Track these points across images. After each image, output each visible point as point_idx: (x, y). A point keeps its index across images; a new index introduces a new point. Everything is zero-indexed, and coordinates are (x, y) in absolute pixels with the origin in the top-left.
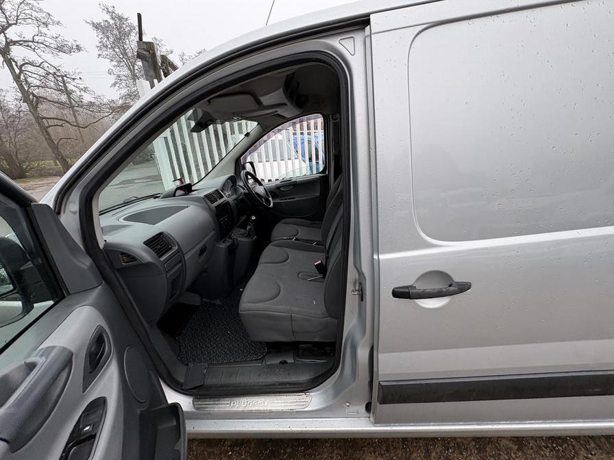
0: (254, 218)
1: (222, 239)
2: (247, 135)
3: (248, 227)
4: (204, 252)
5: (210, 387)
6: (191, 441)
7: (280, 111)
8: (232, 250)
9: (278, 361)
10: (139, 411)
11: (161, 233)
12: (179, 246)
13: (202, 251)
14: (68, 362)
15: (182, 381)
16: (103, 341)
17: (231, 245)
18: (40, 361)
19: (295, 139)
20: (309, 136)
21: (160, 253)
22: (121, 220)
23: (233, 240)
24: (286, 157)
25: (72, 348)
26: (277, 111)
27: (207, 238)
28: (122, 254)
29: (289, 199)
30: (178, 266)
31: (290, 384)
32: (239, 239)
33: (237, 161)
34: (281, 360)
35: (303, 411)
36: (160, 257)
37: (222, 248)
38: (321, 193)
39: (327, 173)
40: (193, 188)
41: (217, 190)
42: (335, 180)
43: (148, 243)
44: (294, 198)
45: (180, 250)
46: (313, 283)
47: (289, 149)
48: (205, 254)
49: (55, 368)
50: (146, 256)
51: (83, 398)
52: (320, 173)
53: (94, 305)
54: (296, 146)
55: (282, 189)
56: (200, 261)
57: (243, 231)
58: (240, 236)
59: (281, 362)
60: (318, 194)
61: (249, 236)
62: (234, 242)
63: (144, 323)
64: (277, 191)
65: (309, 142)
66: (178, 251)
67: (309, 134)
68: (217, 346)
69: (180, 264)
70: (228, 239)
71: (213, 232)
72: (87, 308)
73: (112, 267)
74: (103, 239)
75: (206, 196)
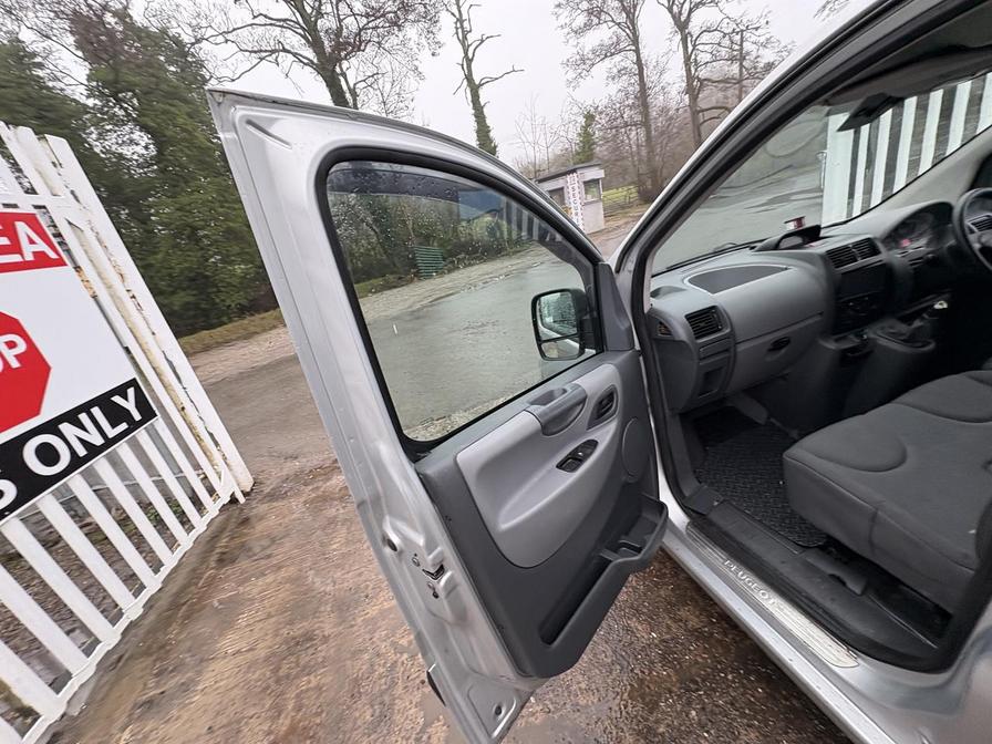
0: (940, 305)
3: (918, 323)
4: (781, 348)
5: (711, 524)
6: (662, 549)
8: (851, 358)
9: (830, 570)
10: (624, 478)
11: (713, 307)
12: (732, 330)
13: (778, 345)
14: (583, 401)
15: (687, 494)
16: (612, 401)
18: (569, 390)
21: (699, 333)
22: (686, 281)
25: (589, 394)
27: (802, 325)
28: (661, 323)
30: (722, 356)
31: (825, 612)
32: (882, 341)
34: (837, 573)
35: (827, 666)
36: (697, 338)
40: (823, 233)
41: (870, 239)
43: (690, 317)
45: (732, 334)
48: (783, 351)
49: (574, 401)
50: (682, 331)
51: (584, 434)
53: (617, 366)
56: (769, 359)
57: (900, 328)
59: (832, 576)
61: (911, 340)
63: (666, 406)
66: (727, 337)
68: (751, 488)
69: (727, 355)
70: (852, 337)
71: (818, 319)
72: (612, 367)
73: (650, 335)
74: (650, 303)
75: (831, 253)
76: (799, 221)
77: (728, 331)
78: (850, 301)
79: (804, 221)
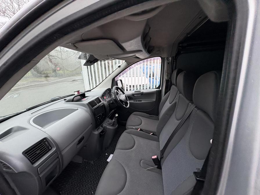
0: (117, 115)
1: (96, 128)
2: (119, 67)
3: (113, 120)
4: (81, 142)
7: (138, 55)
8: (102, 135)
12: (57, 147)
17: (102, 132)
19: (144, 67)
20: (150, 66)
21: (35, 159)
23: (104, 128)
24: (139, 75)
26: (136, 55)
27: (86, 131)
29: (139, 101)
30: (56, 161)
32: (108, 127)
33: (113, 80)
37: (96, 134)
38: (156, 100)
39: (161, 89)
40: (86, 95)
41: (98, 98)
42: (165, 94)
44: (141, 101)
46: (150, 172)
47: (140, 71)
52: (157, 88)
54: (144, 70)
55: (135, 95)
57: (110, 121)
58: (108, 125)
60: (155, 100)
61: (113, 125)
62: (104, 129)
64: (132, 96)
65: (150, 69)
66: (55, 152)
67: (150, 65)
70: (101, 127)
71: (91, 126)
75: (89, 103)
76: (78, 91)
77: (54, 149)
78: (98, 117)
79: (80, 92)
